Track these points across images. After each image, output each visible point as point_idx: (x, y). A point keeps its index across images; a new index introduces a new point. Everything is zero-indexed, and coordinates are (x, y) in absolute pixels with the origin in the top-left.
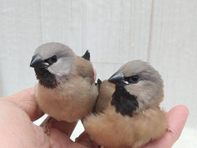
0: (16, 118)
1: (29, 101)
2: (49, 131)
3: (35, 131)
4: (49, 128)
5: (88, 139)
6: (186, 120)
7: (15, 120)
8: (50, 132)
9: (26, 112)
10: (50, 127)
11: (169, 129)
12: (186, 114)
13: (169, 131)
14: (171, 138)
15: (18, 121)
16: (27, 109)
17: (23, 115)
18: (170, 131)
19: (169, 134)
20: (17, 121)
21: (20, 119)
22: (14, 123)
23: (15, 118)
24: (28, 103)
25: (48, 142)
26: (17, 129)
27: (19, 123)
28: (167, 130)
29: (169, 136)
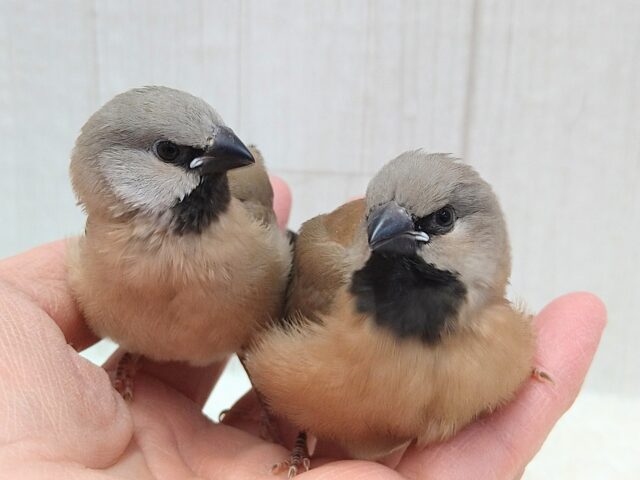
0: (15, 328)
1: (60, 279)
2: (130, 386)
3: (80, 377)
4: (128, 376)
5: (263, 414)
6: (598, 340)
7: (11, 335)
8: (133, 391)
9: (50, 315)
10: (133, 372)
11: (541, 370)
12: (596, 321)
13: (540, 378)
14: (548, 399)
15: (21, 337)
16: (54, 307)
17: (40, 320)
18: (544, 375)
19: (542, 386)
20: (18, 338)
21: (29, 333)
22: (7, 345)
23: (11, 326)
24: (55, 288)
25: (125, 415)
26: (16, 362)
27: (24, 344)
28: (534, 376)
29: (539, 394)
